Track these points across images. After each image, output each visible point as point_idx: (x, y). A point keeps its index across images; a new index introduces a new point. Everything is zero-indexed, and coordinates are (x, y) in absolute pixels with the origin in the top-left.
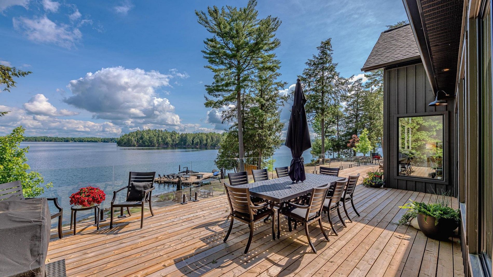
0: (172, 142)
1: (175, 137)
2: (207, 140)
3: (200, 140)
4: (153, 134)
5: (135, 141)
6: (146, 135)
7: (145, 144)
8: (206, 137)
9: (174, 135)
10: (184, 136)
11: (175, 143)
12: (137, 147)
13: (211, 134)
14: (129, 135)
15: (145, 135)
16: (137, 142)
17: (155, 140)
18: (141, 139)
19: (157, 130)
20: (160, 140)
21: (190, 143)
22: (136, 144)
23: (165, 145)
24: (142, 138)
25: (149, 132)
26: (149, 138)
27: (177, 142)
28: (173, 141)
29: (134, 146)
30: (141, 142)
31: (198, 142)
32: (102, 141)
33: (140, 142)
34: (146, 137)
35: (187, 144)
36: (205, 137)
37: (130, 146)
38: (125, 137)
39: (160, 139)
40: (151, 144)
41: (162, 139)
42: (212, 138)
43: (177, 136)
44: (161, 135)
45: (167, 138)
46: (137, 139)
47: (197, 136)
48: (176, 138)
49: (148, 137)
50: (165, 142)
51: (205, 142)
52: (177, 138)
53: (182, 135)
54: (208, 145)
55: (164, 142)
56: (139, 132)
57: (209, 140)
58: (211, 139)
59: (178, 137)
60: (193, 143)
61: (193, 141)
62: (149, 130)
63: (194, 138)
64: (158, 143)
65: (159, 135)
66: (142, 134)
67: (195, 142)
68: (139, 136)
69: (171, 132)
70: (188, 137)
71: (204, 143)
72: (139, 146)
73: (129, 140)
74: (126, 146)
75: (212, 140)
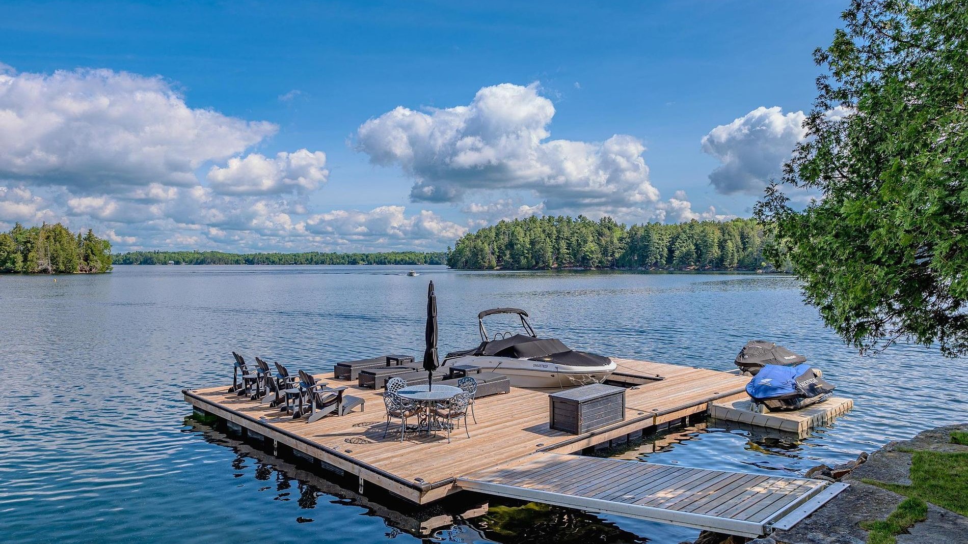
0: (600, 256)
1: (608, 239)
2: (722, 245)
3: (696, 245)
4: (544, 231)
5: (493, 254)
6: (523, 235)
7: (519, 262)
8: (718, 234)
9: (606, 231)
10: (641, 233)
11: (610, 258)
12: (497, 270)
13: (740, 224)
14: (478, 237)
15: (520, 232)
16: (499, 257)
17: (550, 250)
18: (507, 248)
19: (556, 218)
20: (564, 250)
21: (662, 256)
22: (494, 263)
23: (580, 266)
24: (511, 245)
25: (532, 225)
26: (532, 243)
27: (617, 255)
28: (605, 252)
29: (491, 268)
30: (508, 256)
31: (688, 254)
32: (426, 262)
33: (506, 255)
34: (523, 240)
35: (651, 260)
36: (715, 236)
37: (481, 268)
38: (467, 242)
39: (563, 244)
40: (537, 263)
41: (569, 246)
42: (743, 237)
43: (618, 234)
44: (566, 232)
45: (585, 242)
46: (499, 248)
47: (685, 232)
48: (612, 242)
49: (527, 240)
50: (579, 256)
51: (716, 252)
52: (615, 241)
53: (632, 234)
54: (726, 264)
55: (575, 256)
56: (504, 228)
57: (730, 244)
58: (738, 239)
59: (621, 239)
60: (670, 259)
61: (671, 251)
62: (533, 219)
63: (674, 240)
64: (557, 259)
65: (559, 232)
66: (513, 233)
67: (677, 253)
68: (504, 240)
69: (598, 222)
70: (655, 237)
71: (710, 256)
72: (504, 268)
73: (477, 253)
74: (469, 269)
75: (744, 243)
